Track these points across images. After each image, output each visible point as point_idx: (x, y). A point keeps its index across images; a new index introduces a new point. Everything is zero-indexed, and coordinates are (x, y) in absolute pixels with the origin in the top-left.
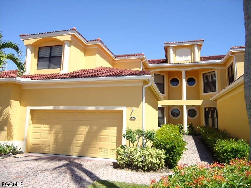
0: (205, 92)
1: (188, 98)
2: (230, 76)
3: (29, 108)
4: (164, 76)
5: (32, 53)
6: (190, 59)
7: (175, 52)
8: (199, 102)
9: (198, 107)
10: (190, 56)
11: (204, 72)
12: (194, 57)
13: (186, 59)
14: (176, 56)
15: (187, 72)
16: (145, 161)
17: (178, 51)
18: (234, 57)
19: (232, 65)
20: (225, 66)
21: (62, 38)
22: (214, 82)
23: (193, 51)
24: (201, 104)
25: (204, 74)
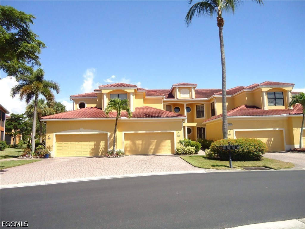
0: (197, 117)
1: (188, 122)
2: (212, 108)
3: (124, 132)
4: (171, 106)
5: (107, 98)
6: (189, 96)
7: (179, 91)
8: (194, 124)
9: (193, 127)
10: (189, 94)
11: (197, 105)
12: (191, 96)
13: (186, 96)
14: (180, 94)
15: (187, 105)
16: (190, 151)
17: (182, 90)
18: (215, 99)
19: (213, 103)
20: (210, 102)
21: (128, 91)
22: (203, 112)
23: (191, 91)
24: (195, 125)
25: (196, 106)
